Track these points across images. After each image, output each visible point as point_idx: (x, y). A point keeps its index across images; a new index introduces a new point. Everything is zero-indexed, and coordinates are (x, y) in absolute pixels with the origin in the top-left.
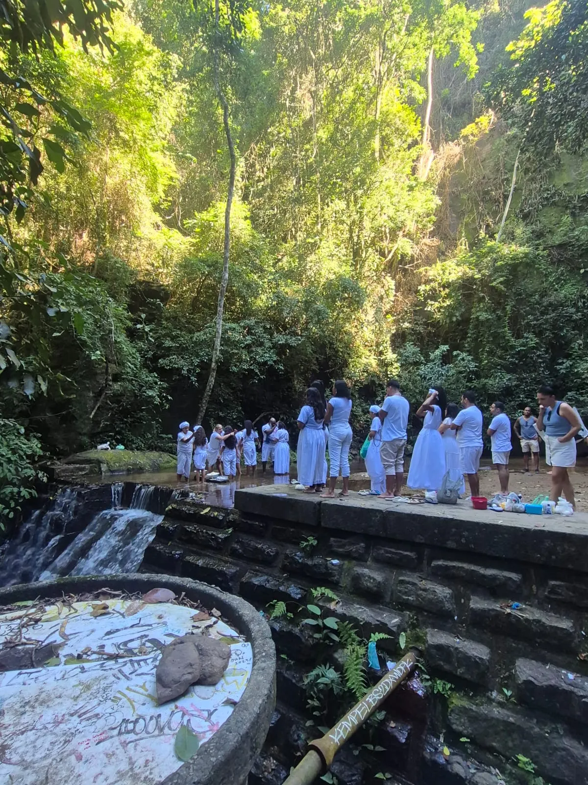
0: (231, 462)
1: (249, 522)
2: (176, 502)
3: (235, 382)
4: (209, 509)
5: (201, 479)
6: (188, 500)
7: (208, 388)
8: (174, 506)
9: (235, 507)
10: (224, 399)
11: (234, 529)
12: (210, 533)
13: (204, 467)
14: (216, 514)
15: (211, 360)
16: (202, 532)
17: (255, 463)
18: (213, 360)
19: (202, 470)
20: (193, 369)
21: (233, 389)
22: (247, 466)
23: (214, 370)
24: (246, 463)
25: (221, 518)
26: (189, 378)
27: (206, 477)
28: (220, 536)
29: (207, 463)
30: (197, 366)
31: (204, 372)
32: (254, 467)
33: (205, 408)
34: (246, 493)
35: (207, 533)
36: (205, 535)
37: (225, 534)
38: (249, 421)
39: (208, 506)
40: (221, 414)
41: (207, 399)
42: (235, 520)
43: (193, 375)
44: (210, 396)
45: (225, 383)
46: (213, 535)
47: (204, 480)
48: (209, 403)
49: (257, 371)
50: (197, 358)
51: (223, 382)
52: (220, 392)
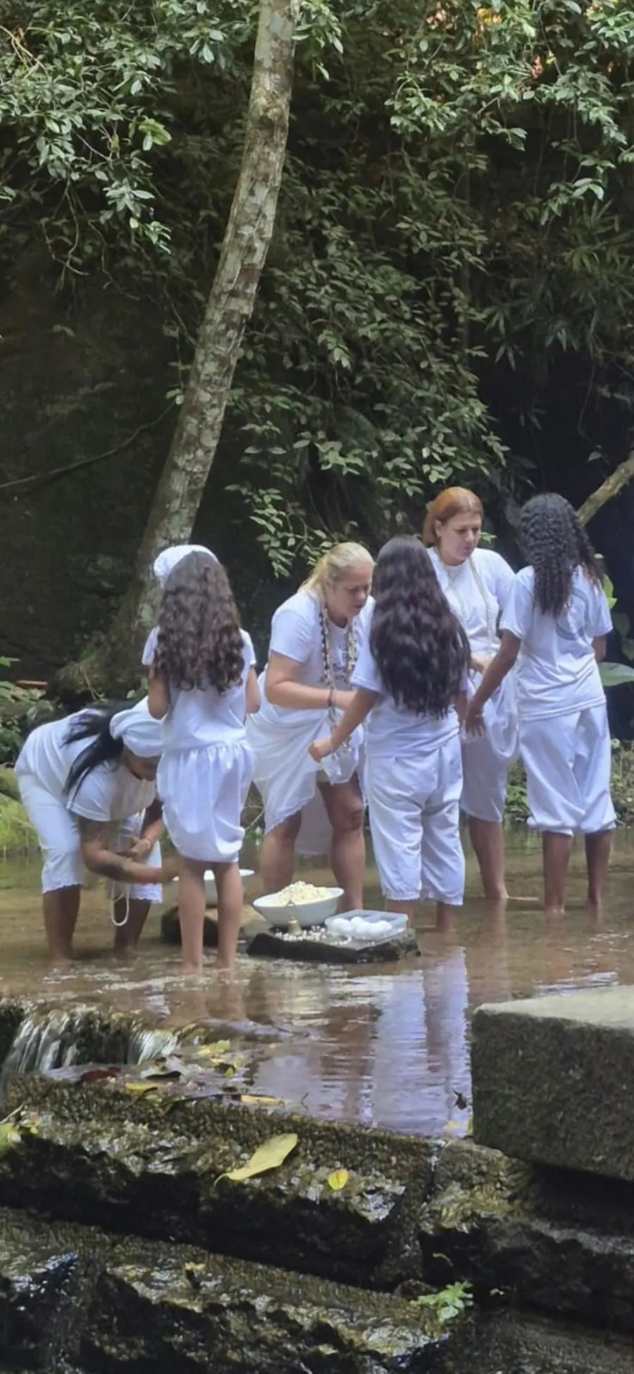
0: (429, 810)
1: (590, 1241)
2: (45, 1096)
3: (427, 213)
4: (284, 1145)
5: (212, 936)
6: (136, 1082)
7: (231, 266)
8: (39, 1122)
9: (483, 1132)
10: (355, 346)
11: (479, 1292)
12: (304, 1316)
13: (229, 849)
14: (339, 1179)
15: (244, 53)
16: (246, 1308)
17: (606, 816)
18: (264, 51)
19: (221, 868)
20: (122, 129)
21: (415, 264)
22: (548, 836)
23: (267, 124)
24: (539, 818)
25: (376, 1211)
26: (93, 197)
27: (247, 917)
28: (377, 1339)
29: (253, 817)
30: (150, 102)
31: (194, 146)
32: (594, 842)
33: (215, 416)
34: (556, 1029)
35: (279, 1318)
36: (271, 1332)
37: (413, 1323)
38: (553, 502)
39: (279, 1125)
40: (332, 456)
41: (231, 347)
42: (482, 1231)
43: (121, 173)
44: (252, 324)
45: (354, 225)
46: (324, 1333)
47: (232, 941)
48: (242, 374)
49: (601, 113)
50: (145, 38)
51: (339, 218)
52: (323, 297)
